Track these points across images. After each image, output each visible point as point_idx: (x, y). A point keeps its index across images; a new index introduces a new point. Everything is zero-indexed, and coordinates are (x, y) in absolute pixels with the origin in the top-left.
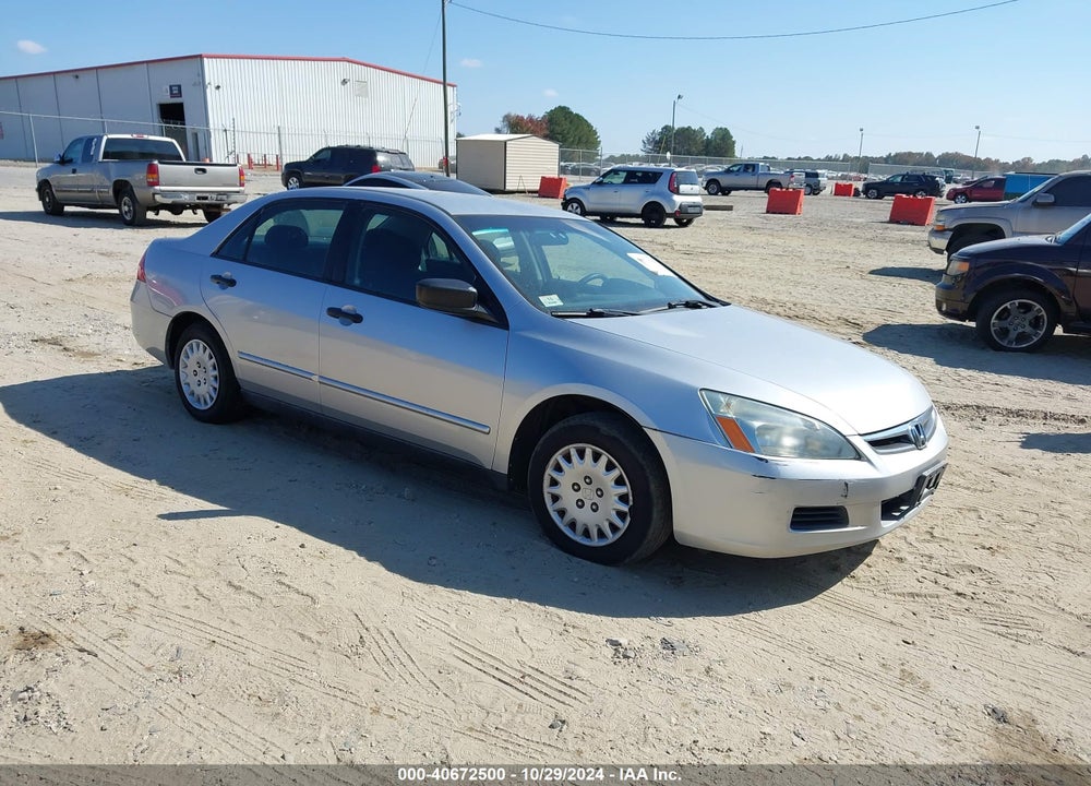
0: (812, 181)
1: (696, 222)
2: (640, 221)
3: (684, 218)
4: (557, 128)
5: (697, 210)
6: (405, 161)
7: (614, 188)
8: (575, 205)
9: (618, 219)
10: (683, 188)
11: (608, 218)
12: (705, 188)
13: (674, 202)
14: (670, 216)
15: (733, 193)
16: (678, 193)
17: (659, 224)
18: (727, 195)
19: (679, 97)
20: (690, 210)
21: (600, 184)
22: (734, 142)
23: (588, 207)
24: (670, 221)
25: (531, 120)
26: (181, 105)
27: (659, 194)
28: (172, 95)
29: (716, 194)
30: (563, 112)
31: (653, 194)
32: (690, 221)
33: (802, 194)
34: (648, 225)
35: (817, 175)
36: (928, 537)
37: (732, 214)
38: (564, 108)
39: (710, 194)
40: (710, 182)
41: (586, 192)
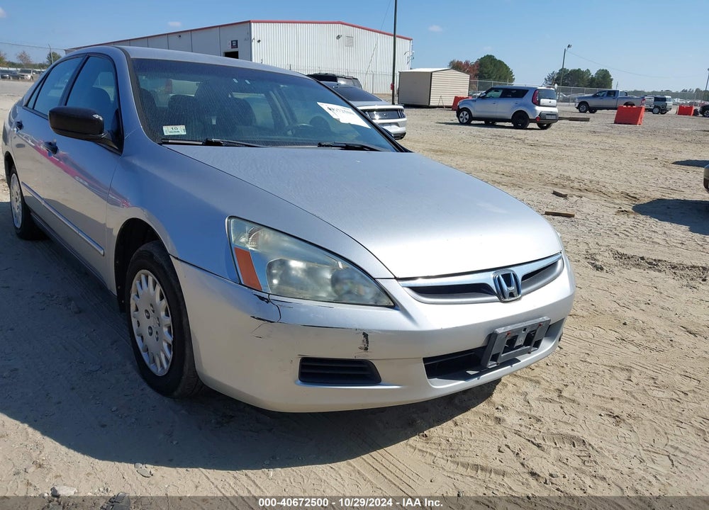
0: (660, 104)
1: (554, 126)
2: (510, 124)
3: (544, 123)
4: (485, 69)
5: (554, 117)
6: (356, 84)
7: (493, 101)
8: (465, 113)
9: (498, 124)
10: (543, 101)
11: (490, 122)
12: (577, 108)
13: (536, 110)
14: (533, 121)
15: (598, 111)
16: (539, 105)
17: (524, 127)
18: (594, 113)
19: (569, 46)
20: (548, 117)
21: (483, 98)
22: (612, 80)
23: (474, 114)
24: (531, 125)
25: (467, 63)
26: (237, 52)
27: (525, 105)
28: (233, 47)
29: (585, 112)
30: (490, 59)
31: (520, 105)
32: (549, 126)
33: (643, 110)
34: (516, 127)
35: (665, 100)
36: (555, 395)
37: (588, 124)
38: (491, 56)
39: (581, 112)
40: (581, 104)
41: (473, 104)
